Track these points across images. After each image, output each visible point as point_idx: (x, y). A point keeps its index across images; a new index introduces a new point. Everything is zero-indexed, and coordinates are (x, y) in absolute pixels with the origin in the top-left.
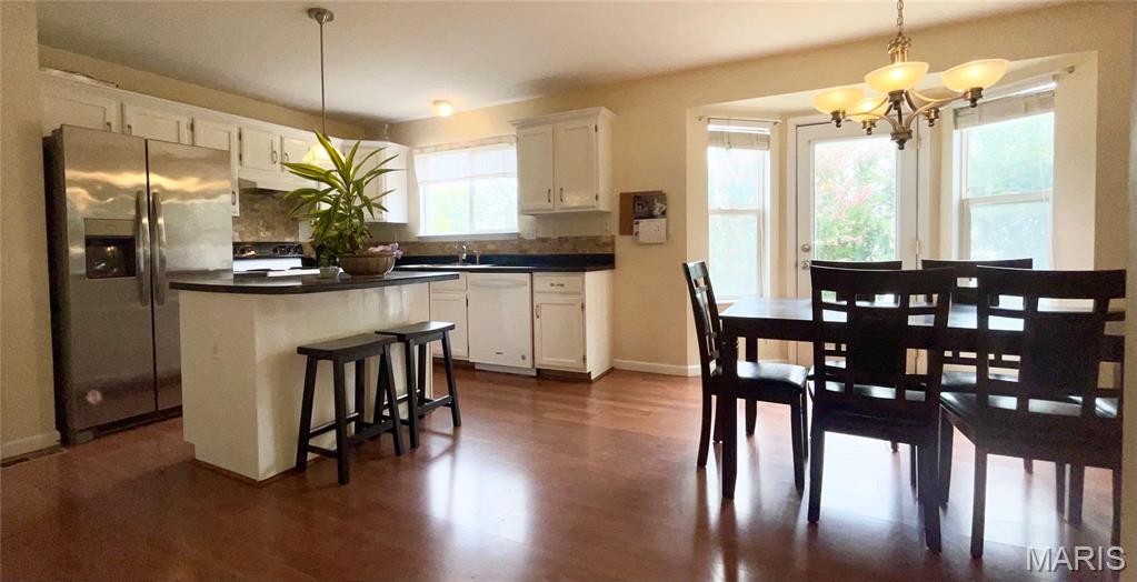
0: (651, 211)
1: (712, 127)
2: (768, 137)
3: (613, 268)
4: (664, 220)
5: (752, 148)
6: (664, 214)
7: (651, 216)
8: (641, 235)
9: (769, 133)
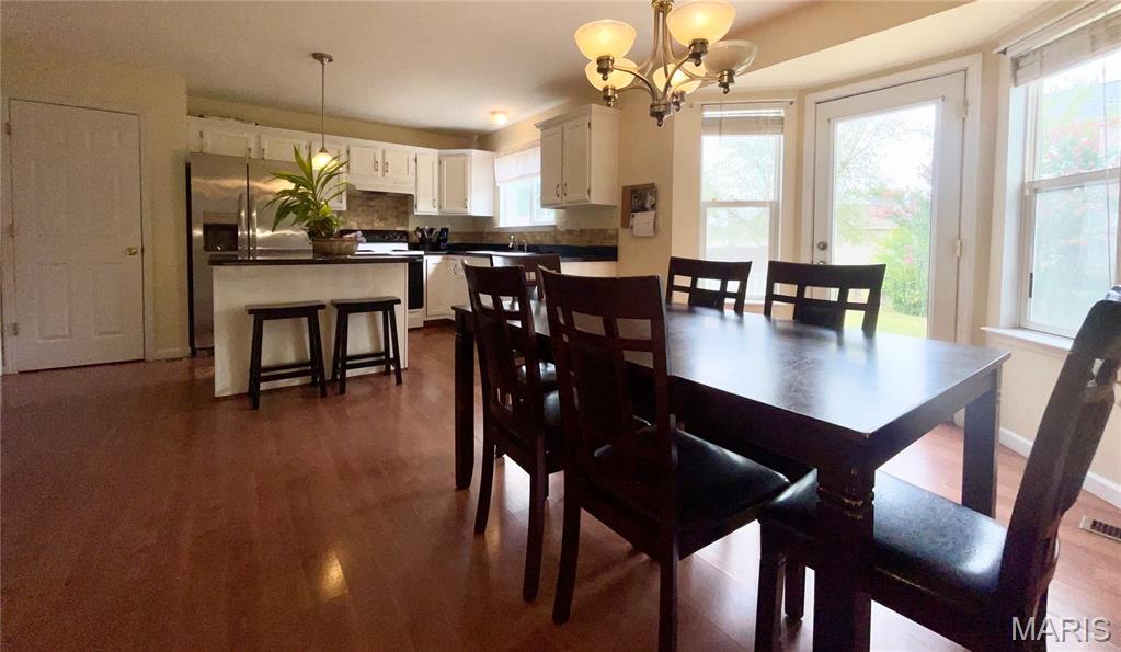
0: (643, 204)
1: (708, 114)
2: (783, 119)
3: (616, 260)
4: (654, 213)
5: (760, 133)
6: (653, 207)
7: (643, 209)
8: (635, 229)
9: (783, 115)
